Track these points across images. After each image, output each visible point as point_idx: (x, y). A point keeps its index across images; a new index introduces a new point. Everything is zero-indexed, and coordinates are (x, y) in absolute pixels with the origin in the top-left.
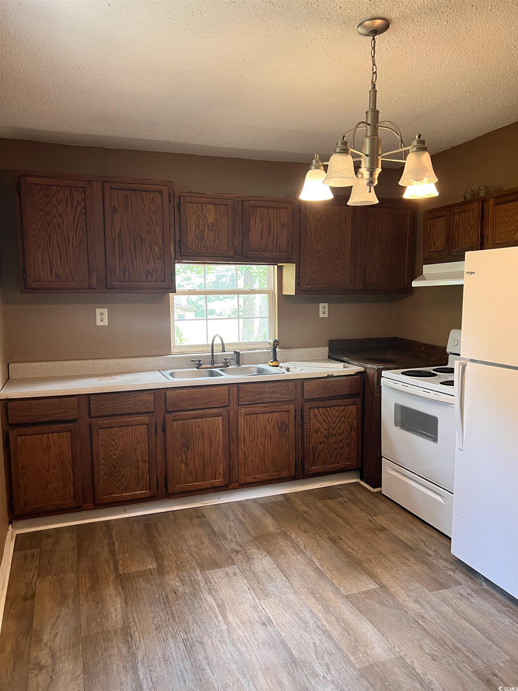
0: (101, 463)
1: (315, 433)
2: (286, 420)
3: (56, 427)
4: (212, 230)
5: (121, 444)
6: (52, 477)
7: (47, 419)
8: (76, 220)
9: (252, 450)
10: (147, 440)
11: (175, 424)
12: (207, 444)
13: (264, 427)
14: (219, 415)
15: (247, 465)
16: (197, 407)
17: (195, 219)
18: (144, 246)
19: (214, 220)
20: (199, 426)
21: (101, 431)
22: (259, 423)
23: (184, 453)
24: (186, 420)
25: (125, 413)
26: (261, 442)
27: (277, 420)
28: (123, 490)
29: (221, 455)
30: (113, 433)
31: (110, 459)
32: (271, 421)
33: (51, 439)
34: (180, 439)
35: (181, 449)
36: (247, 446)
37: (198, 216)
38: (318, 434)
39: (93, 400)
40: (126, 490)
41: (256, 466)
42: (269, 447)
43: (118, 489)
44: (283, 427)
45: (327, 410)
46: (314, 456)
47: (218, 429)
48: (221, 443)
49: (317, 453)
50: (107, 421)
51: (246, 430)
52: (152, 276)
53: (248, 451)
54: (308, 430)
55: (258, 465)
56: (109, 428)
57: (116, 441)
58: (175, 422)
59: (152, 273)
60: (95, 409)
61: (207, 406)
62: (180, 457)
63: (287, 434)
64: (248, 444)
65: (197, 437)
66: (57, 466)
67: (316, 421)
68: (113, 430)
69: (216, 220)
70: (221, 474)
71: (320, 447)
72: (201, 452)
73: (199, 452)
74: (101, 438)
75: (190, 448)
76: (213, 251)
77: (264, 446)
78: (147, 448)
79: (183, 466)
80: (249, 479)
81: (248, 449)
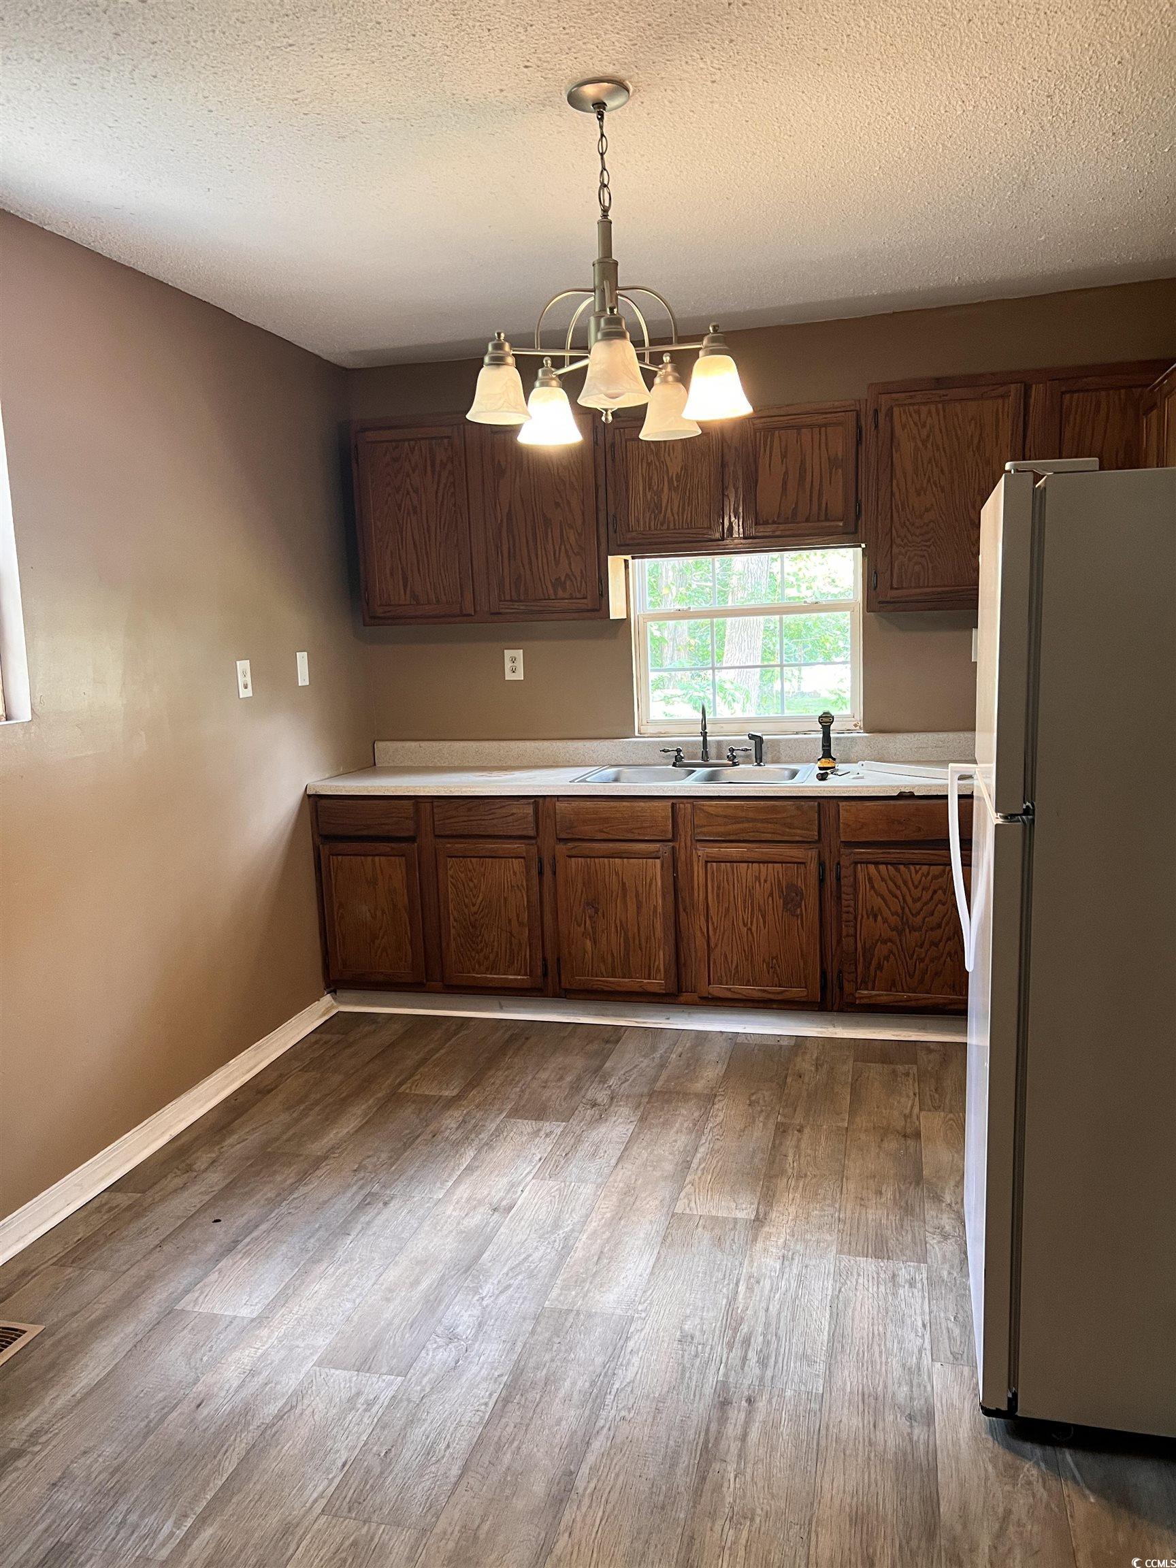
0: (451, 917)
1: (868, 918)
2: (799, 882)
3: (383, 847)
4: (676, 489)
5: (483, 888)
6: (380, 929)
7: (372, 832)
8: (440, 494)
9: (724, 933)
10: (525, 885)
11: (573, 864)
12: (632, 908)
13: (749, 890)
14: (654, 855)
15: (715, 963)
16: (610, 837)
17: (644, 470)
18: (550, 533)
19: (682, 468)
20: (617, 874)
21: (450, 862)
22: (738, 882)
23: (591, 920)
24: (593, 859)
25: (487, 834)
26: (743, 921)
27: (779, 881)
28: (487, 969)
29: (659, 932)
30: (471, 867)
31: (466, 911)
32: (765, 881)
33: (377, 864)
34: (582, 891)
35: (584, 912)
36: (713, 924)
37: (649, 464)
38: (876, 921)
39: (438, 806)
40: (492, 970)
41: (734, 967)
42: (762, 932)
43: (480, 965)
44: (791, 897)
45: (898, 870)
46: (867, 968)
47: (654, 881)
48: (660, 910)
49: (874, 963)
50: (460, 846)
51: (709, 891)
52: (564, 589)
53: (715, 933)
54: (851, 910)
55: (737, 967)
56: (464, 857)
57: (476, 881)
58: (573, 859)
59: (565, 583)
60: (441, 822)
61: (630, 836)
62: (583, 925)
63: (801, 911)
64: (715, 920)
65: (612, 893)
66: (386, 911)
67: (872, 892)
68: (471, 861)
69: (685, 468)
70: (660, 971)
71: (881, 950)
72: (621, 922)
73: (618, 921)
74: (450, 873)
75: (601, 911)
76: (679, 531)
77: (750, 929)
78: (525, 899)
79: (588, 943)
80: (716, 990)
81: (715, 930)
